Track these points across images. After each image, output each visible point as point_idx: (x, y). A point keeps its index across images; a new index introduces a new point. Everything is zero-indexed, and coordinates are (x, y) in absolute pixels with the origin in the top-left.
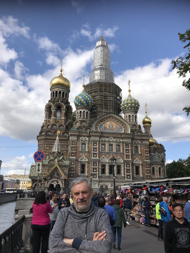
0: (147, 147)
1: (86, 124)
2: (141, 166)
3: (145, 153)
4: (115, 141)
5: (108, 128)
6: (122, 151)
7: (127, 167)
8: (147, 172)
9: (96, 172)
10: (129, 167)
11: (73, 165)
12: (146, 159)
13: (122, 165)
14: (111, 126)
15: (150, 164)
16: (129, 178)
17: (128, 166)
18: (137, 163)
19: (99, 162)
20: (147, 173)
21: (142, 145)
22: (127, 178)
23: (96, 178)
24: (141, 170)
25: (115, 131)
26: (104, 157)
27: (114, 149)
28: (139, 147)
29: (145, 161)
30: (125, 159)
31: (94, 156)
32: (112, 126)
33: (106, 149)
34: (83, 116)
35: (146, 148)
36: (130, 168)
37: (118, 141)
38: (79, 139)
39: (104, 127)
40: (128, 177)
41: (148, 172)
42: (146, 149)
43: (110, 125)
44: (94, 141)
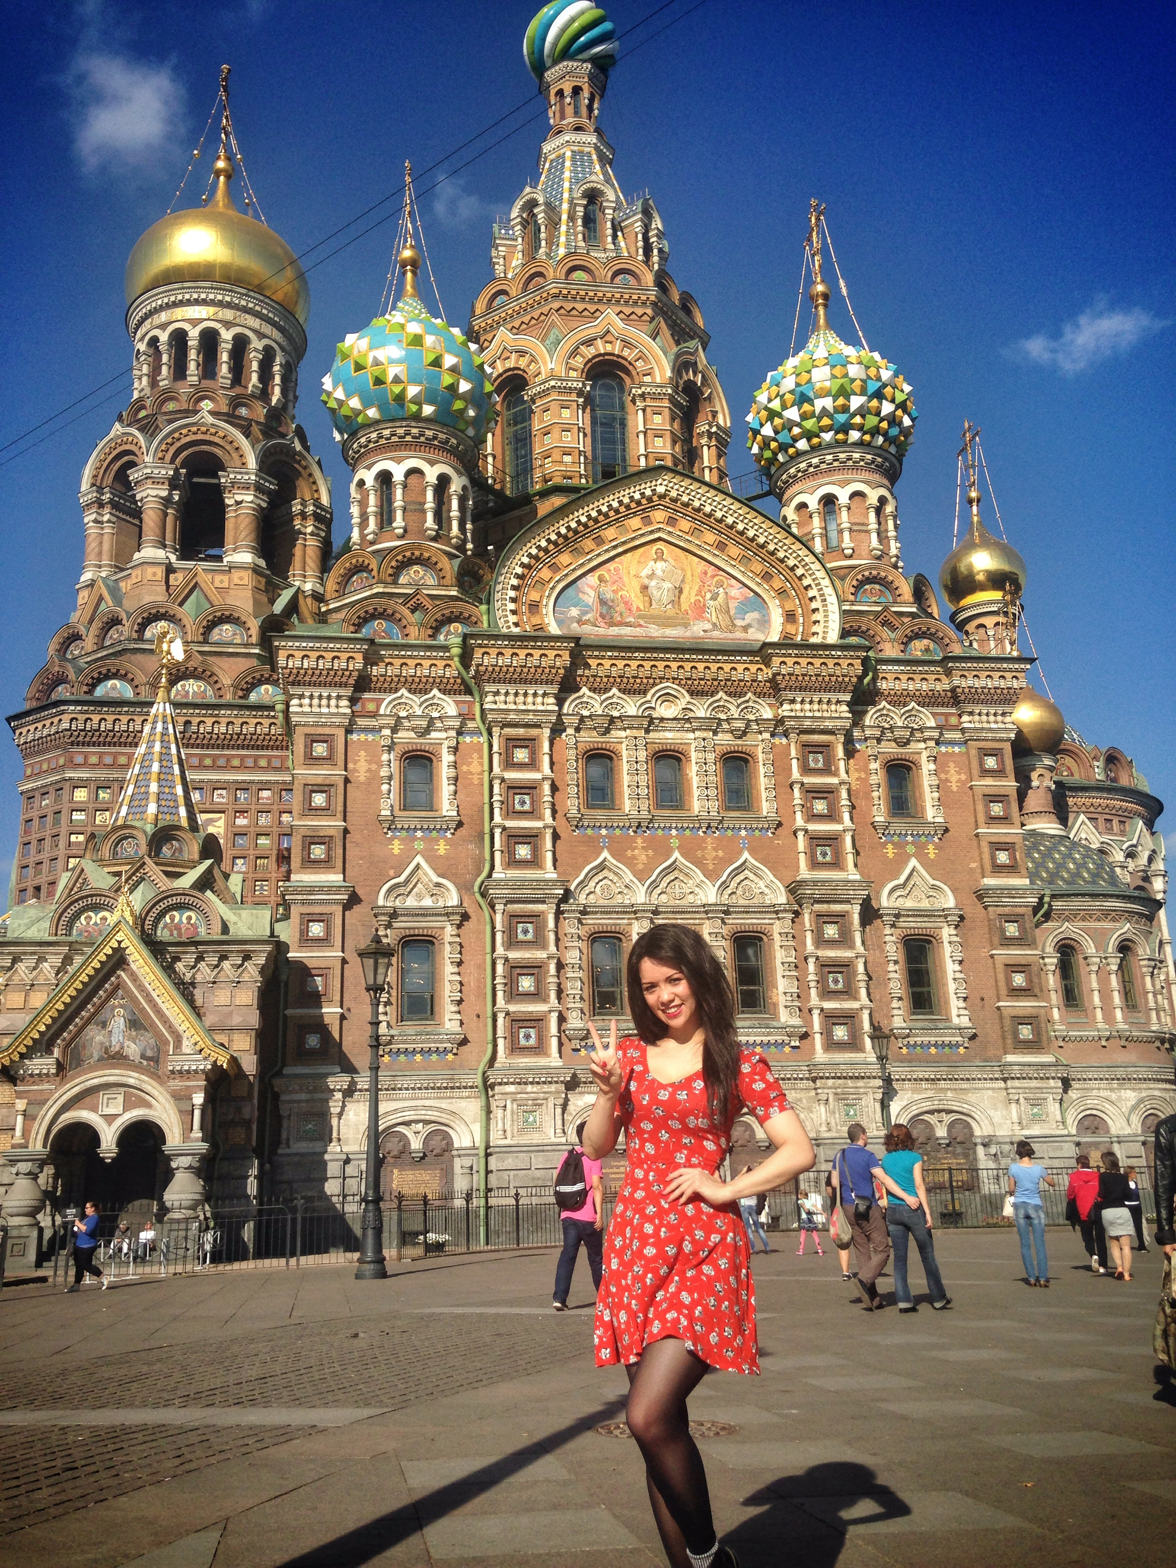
0: (1001, 762)
1: (431, 580)
2: (947, 933)
3: (981, 818)
4: (701, 713)
5: (638, 601)
6: (766, 807)
7: (821, 941)
8: (1009, 980)
9: (537, 995)
10: (844, 940)
11: (324, 941)
12: (998, 869)
13: (778, 928)
14: (662, 591)
15: (1036, 909)
16: (841, 1046)
17: (831, 931)
18: (909, 904)
19: (558, 913)
20: (1016, 992)
21: (952, 743)
22: (831, 1045)
23: (540, 1049)
24: (951, 968)
25: (698, 630)
26: (602, 867)
27: (696, 793)
28: (927, 767)
29: (990, 881)
30: (804, 872)
31: (512, 862)
32: (667, 585)
33: (626, 791)
34: (404, 509)
35: (985, 772)
36: (848, 954)
37: (735, 712)
38: (375, 715)
39: (603, 602)
40: (840, 1033)
41: (1019, 980)
42: (989, 781)
43: (652, 576)
44: (504, 725)
